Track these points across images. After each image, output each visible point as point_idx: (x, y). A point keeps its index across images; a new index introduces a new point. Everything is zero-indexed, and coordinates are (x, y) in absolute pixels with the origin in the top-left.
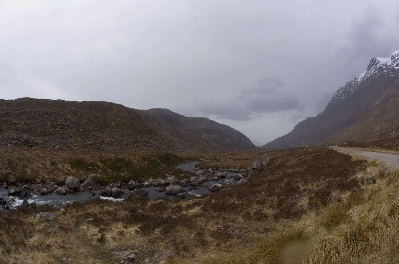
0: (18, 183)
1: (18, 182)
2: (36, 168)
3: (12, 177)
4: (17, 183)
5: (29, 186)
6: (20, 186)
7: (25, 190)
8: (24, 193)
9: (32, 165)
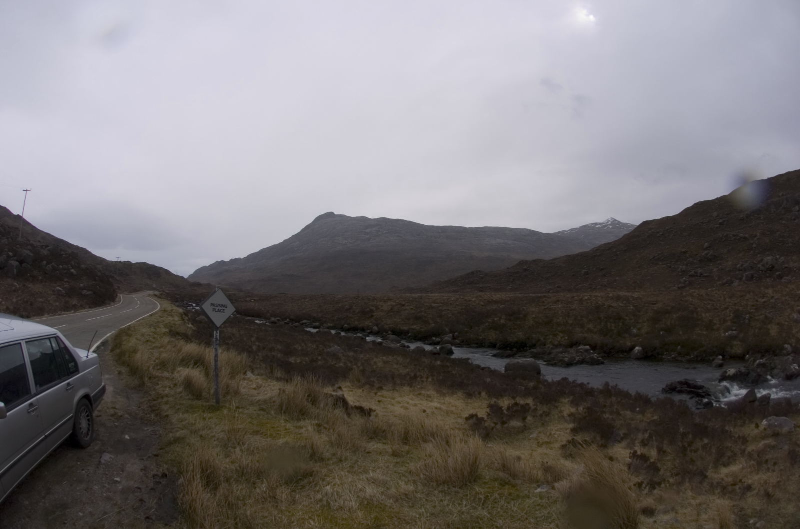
0: (747, 356)
1: (748, 353)
2: (788, 322)
3: (737, 345)
4: (744, 356)
5: (768, 361)
6: (751, 361)
7: (759, 370)
8: (755, 374)
9: (780, 316)
